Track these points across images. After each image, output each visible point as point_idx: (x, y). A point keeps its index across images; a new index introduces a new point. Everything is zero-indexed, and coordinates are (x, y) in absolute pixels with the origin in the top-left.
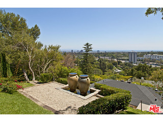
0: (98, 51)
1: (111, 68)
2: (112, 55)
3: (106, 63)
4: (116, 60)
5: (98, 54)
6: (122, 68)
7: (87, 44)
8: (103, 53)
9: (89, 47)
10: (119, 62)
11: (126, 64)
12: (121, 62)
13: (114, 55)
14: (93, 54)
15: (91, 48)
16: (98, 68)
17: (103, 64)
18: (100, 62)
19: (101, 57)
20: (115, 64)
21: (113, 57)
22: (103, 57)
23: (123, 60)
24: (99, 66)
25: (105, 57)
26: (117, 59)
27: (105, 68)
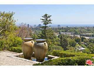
0: (59, 25)
1: (73, 45)
2: (74, 30)
3: (68, 39)
4: (79, 36)
5: (59, 29)
6: (86, 45)
7: (46, 15)
8: (65, 28)
9: (48, 19)
10: (83, 39)
11: (90, 41)
12: (85, 39)
13: (77, 30)
14: (53, 29)
15: (50, 20)
16: (59, 45)
17: (65, 40)
18: (61, 38)
19: (62, 33)
20: (78, 41)
21: (76, 33)
22: (64, 33)
23: (87, 36)
24: (59, 43)
25: (67, 33)
26: (81, 35)
27: (67, 45)
